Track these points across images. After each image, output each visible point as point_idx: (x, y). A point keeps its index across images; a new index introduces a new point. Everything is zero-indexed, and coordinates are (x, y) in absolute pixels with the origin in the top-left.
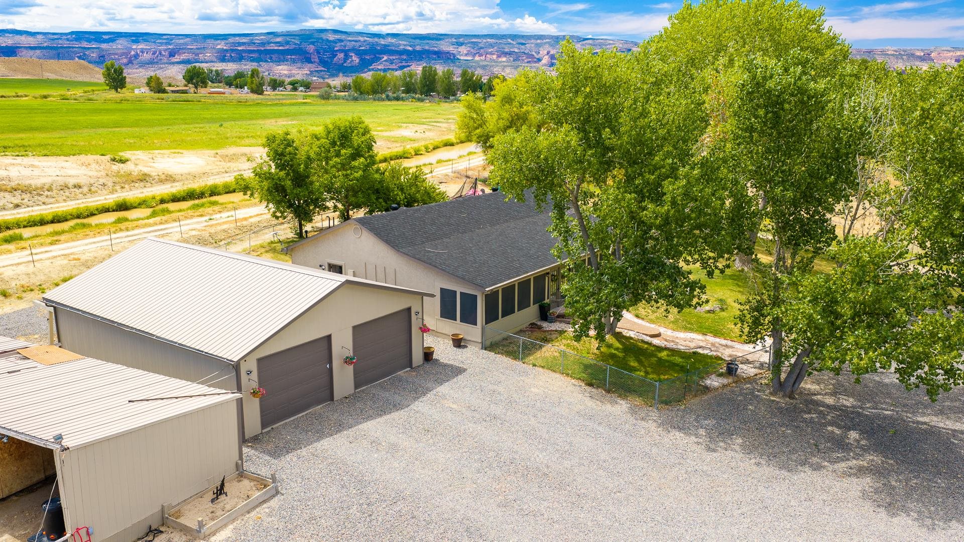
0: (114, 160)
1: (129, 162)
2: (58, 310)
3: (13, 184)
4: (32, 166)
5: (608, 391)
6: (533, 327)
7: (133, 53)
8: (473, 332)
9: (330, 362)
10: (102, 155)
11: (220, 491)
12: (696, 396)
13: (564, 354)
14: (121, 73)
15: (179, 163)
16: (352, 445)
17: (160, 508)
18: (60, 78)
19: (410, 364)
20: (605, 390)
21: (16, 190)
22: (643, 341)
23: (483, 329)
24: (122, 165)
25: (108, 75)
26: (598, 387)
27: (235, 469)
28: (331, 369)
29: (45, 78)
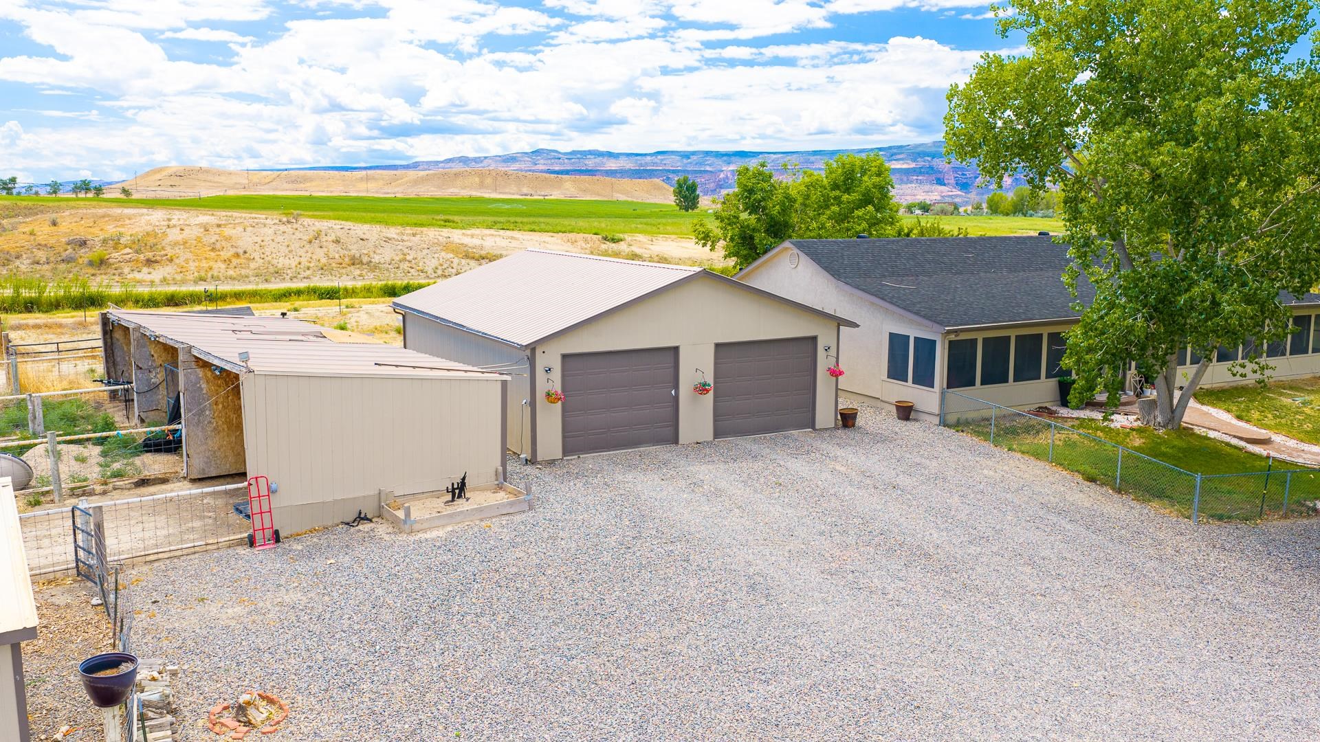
0: (605, 239)
1: (622, 243)
2: (407, 315)
3: (483, 253)
4: (512, 238)
5: (1119, 491)
6: (1042, 411)
7: (722, 176)
8: (927, 399)
9: (677, 387)
10: (596, 234)
11: (459, 490)
12: (1285, 517)
13: (1070, 444)
14: (694, 191)
15: (683, 247)
16: (663, 482)
17: (377, 492)
18: (630, 199)
19: (811, 424)
20: (1113, 489)
21: (483, 258)
22: (1228, 444)
23: (943, 394)
24: (614, 245)
25: (678, 193)
26: (1103, 484)
27: (494, 478)
28: (676, 398)
29: (615, 199)
